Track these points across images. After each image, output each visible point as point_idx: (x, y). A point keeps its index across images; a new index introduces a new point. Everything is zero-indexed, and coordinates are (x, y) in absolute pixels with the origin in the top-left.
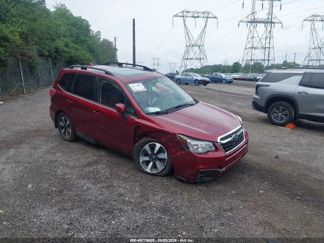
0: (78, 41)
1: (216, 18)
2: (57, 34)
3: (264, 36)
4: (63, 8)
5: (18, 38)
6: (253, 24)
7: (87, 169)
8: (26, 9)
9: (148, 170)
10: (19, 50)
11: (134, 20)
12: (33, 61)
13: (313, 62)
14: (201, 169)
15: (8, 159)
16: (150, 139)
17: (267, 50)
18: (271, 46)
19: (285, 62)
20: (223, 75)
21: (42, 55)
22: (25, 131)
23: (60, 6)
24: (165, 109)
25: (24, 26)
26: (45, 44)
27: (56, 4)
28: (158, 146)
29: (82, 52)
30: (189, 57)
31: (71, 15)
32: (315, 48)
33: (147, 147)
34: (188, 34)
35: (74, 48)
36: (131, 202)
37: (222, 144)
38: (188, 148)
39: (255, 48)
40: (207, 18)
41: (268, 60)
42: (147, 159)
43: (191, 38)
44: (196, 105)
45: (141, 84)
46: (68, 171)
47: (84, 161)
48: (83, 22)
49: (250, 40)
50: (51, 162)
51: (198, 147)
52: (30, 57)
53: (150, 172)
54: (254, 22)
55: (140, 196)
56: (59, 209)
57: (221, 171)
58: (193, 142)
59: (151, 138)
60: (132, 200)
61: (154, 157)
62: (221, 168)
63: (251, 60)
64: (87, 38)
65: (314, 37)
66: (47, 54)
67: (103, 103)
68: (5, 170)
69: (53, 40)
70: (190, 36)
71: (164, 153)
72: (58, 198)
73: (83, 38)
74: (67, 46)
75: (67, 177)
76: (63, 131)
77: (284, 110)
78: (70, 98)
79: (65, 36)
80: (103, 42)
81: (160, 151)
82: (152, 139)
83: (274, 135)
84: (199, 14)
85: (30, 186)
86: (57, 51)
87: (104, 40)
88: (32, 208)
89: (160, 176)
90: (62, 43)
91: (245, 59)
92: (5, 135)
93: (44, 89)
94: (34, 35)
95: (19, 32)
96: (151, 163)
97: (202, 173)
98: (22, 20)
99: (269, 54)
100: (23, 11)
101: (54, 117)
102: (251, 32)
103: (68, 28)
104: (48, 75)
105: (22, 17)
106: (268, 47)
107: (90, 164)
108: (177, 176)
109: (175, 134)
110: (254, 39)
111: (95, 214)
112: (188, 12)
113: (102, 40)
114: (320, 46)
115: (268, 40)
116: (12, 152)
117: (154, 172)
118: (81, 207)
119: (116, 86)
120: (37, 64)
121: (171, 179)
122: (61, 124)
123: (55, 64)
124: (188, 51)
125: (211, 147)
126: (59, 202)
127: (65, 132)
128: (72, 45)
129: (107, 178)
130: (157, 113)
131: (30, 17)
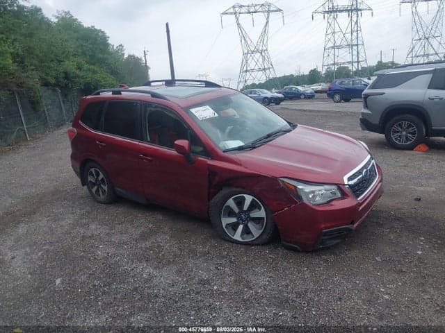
0: (94, 60)
1: (280, 10)
2: (63, 53)
3: (349, 30)
4: (68, 16)
5: (11, 61)
6: (332, 14)
7: (142, 245)
8: (17, 21)
9: (237, 236)
10: (14, 80)
11: (167, 25)
12: (35, 92)
13: (420, 58)
14: (326, 228)
15: (17, 240)
16: (234, 189)
17: (355, 48)
18: (360, 43)
19: (380, 63)
20: (300, 88)
21: (46, 84)
22: (38, 194)
23: (63, 14)
24: (250, 141)
25: (17, 44)
26: (49, 68)
27: (58, 11)
28: (249, 199)
29: (102, 75)
30: (249, 69)
31: (80, 25)
32: (420, 39)
33: (231, 202)
34: (244, 37)
35: (89, 70)
36: (224, 292)
37: (351, 186)
38: (300, 198)
39: (339, 47)
40: (269, 12)
41: (358, 62)
42: (234, 220)
43: (249, 42)
44: (293, 131)
45: (208, 107)
46: (112, 251)
47: (135, 232)
48: (97, 34)
49: (329, 36)
50: (84, 238)
51: (315, 195)
52: (30, 89)
53: (240, 239)
54: (334, 11)
55: (235, 281)
56: (111, 317)
57: (353, 228)
58: (308, 188)
59: (237, 187)
60: (224, 290)
61: (244, 217)
62: (353, 223)
63: (334, 64)
64: (105, 56)
65: (418, 24)
66: (53, 81)
67: (153, 142)
68: (15, 259)
69: (60, 61)
70: (247, 39)
71: (260, 209)
72: (106, 299)
73: (101, 56)
74: (79, 68)
75: (113, 261)
76: (94, 190)
77: (409, 126)
78: (101, 140)
79: (75, 54)
80: (127, 59)
81: (253, 206)
82: (238, 189)
83: (403, 164)
84: (257, 7)
85: (58, 281)
86: (67, 75)
87: (130, 56)
88: (68, 318)
89: (258, 245)
90: (73, 65)
91: (326, 63)
92: (8, 205)
93: (55, 132)
94: (32, 56)
95: (11, 53)
96: (241, 227)
97: (325, 234)
98: (13, 37)
99: (358, 53)
100: (13, 24)
101: (78, 170)
102: (330, 25)
103: (78, 44)
104: (58, 111)
105: (12, 32)
106: (356, 43)
107: (144, 237)
108: (284, 243)
109: (277, 178)
110: (335, 35)
111: (172, 320)
112: (241, 6)
113: (126, 56)
114: (427, 36)
115: (355, 34)
116: (22, 229)
117: (248, 239)
118: (146, 310)
119: (170, 114)
120: (41, 97)
121: (276, 248)
122: (90, 179)
123: (65, 96)
124: (247, 61)
125: (334, 193)
126: (109, 304)
127: (97, 191)
128: (86, 66)
129: (175, 256)
130: (240, 149)
131: (23, 31)
